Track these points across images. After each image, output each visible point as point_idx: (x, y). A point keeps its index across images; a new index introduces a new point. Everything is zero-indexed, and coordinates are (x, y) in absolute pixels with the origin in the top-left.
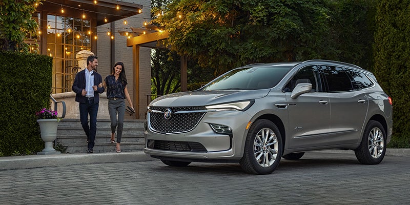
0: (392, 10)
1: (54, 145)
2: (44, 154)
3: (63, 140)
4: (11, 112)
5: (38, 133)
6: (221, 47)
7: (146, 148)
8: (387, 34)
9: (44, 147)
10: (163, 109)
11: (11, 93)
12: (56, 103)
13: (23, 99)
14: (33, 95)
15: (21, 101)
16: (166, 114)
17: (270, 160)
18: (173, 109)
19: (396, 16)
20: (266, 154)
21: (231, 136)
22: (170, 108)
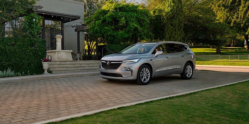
0: (171, 19)
1: (48, 71)
2: (44, 74)
3: (51, 69)
4: (32, 60)
5: (42, 66)
6: (109, 33)
7: (100, 75)
8: (169, 28)
9: (44, 72)
10: (107, 61)
11: (32, 53)
12: (48, 56)
13: (36, 55)
14: (40, 53)
15: (36, 56)
16: (107, 63)
17: (147, 79)
18: (110, 62)
19: (172, 21)
20: (146, 77)
21: (132, 72)
22: (109, 61)
